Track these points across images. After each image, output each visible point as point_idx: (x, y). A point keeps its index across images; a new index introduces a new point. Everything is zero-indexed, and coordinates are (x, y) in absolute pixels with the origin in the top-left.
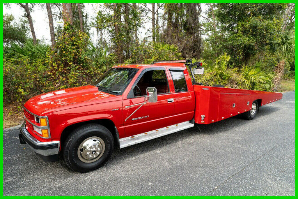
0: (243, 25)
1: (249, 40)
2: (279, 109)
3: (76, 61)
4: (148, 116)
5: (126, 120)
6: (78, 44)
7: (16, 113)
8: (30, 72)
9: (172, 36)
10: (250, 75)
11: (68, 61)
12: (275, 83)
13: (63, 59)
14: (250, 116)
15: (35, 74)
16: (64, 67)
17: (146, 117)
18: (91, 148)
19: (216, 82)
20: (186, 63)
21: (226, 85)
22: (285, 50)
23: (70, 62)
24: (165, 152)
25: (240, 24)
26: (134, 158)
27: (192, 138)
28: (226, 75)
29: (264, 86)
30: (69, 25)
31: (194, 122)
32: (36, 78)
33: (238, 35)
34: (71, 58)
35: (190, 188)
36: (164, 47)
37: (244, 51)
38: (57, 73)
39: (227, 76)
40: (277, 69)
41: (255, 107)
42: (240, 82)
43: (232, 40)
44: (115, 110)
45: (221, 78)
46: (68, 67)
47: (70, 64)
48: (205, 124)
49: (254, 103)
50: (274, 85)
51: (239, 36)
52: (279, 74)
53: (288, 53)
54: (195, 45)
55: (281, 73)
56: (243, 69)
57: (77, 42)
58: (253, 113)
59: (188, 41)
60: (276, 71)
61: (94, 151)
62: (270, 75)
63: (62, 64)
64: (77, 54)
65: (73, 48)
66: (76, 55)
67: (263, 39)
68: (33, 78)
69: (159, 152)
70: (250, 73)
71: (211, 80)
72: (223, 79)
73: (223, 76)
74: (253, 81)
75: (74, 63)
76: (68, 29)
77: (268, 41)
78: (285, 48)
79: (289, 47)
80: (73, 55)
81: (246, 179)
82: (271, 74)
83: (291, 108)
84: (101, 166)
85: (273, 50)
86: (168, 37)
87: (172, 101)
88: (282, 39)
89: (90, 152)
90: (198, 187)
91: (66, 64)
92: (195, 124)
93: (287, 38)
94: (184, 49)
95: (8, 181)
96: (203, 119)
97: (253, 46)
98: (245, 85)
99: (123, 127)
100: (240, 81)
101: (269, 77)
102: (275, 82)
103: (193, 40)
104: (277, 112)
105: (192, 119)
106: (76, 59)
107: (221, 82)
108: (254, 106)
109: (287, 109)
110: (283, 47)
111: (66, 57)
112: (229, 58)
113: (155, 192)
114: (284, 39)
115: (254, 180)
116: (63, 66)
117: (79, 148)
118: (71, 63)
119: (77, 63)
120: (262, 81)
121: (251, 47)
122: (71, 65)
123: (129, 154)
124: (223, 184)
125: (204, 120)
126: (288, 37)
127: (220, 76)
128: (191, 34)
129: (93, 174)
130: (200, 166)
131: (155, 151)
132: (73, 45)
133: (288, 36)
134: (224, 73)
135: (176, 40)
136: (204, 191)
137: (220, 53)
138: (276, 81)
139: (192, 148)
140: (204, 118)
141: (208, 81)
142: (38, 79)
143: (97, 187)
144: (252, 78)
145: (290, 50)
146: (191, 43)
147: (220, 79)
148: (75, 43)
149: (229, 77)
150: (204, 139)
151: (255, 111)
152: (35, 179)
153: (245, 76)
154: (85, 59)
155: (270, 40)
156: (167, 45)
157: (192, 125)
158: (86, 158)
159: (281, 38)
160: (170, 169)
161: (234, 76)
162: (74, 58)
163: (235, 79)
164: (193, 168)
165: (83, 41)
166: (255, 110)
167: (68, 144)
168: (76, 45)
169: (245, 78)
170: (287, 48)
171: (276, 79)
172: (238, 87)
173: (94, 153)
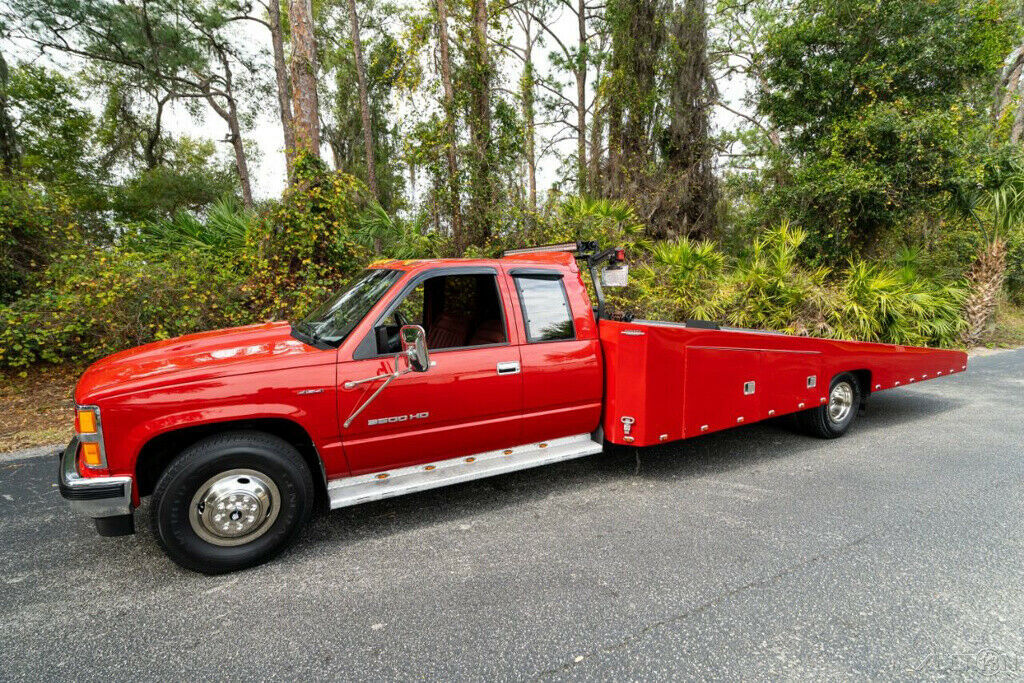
0: (847, 131)
2: (959, 406)
3: (321, 254)
4: (427, 414)
5: (346, 425)
6: (329, 206)
8: (194, 287)
9: (621, 175)
10: (875, 291)
11: (299, 256)
12: (972, 316)
13: (287, 249)
14: (827, 423)
15: (208, 293)
16: (292, 271)
17: (419, 415)
18: (226, 501)
19: (756, 312)
21: (789, 324)
22: (1001, 205)
23: (304, 258)
24: (485, 529)
25: (837, 129)
26: (378, 542)
27: (597, 489)
28: (789, 291)
29: (931, 327)
30: (310, 158)
31: (602, 438)
32: (209, 302)
33: (830, 161)
34: (307, 246)
35: (491, 652)
37: (854, 213)
38: (270, 286)
39: (792, 295)
40: (976, 271)
41: (848, 394)
42: (837, 315)
43: (810, 180)
44: (311, 391)
45: (771, 301)
46: (301, 272)
47: (304, 262)
48: (636, 444)
49: (844, 383)
50: (969, 324)
51: (833, 166)
52: (987, 286)
53: (1014, 217)
54: (698, 198)
55: (994, 283)
56: (850, 272)
57: (327, 202)
58: (842, 416)
59: (672, 189)
60: (974, 276)
61: (234, 512)
62: (953, 291)
63: (285, 264)
64: (327, 234)
65: (316, 218)
66: (322, 237)
67: (920, 174)
68: (203, 301)
69: (464, 527)
70: (878, 283)
71: (740, 305)
72: (781, 303)
73: (779, 294)
74: (884, 310)
75: (317, 261)
76: (305, 168)
77: (937, 179)
78: (1001, 199)
79: (1017, 196)
80: (315, 237)
81: (699, 640)
82: (954, 286)
83: (1008, 401)
84: (265, 562)
85: (962, 205)
86: (609, 179)
87: (514, 370)
88: (989, 169)
89: (224, 515)
90: (521, 651)
91: (295, 264)
92: (606, 444)
93: (1007, 167)
94: (660, 212)
95: (15, 581)
96: (627, 428)
97: (884, 197)
98: (858, 323)
99: (339, 444)
100: (838, 310)
101: (950, 298)
102: (974, 314)
103: (690, 184)
104: (946, 416)
105: (598, 428)
106: (322, 249)
107: (774, 312)
108: (843, 390)
109: (992, 404)
110: (997, 196)
111: (295, 244)
112: (800, 237)
113: (376, 654)
114: (998, 171)
115: (728, 644)
116: (286, 270)
117: (196, 499)
118: (308, 261)
119: (325, 260)
120: (921, 311)
121: (876, 200)
122: (308, 265)
124: (611, 648)
125: (631, 433)
126: (1013, 165)
127: (769, 293)
128: (685, 165)
129: (236, 580)
130: (566, 582)
132: (316, 210)
133: (1010, 159)
134: (781, 284)
135: (634, 186)
136: (532, 667)
137: (773, 221)
138: (975, 309)
139: (579, 520)
140: (632, 425)
141: (729, 310)
142: (215, 306)
144: (879, 299)
145: (1021, 207)
146: (683, 194)
147: (769, 304)
148: (321, 206)
149: (798, 296)
151: (849, 409)
152: (81, 582)
153: (856, 295)
154: (346, 248)
155: (945, 174)
156: (603, 204)
157: (596, 448)
158: (213, 531)
159: (986, 167)
160: (469, 583)
161: (817, 294)
162: (317, 246)
163: (819, 303)
164: (540, 588)
165: (344, 199)
166: (847, 404)
167: (158, 487)
168: (324, 209)
169: (857, 300)
170: (1009, 200)
171: (974, 304)
172: (830, 329)
173: (235, 517)
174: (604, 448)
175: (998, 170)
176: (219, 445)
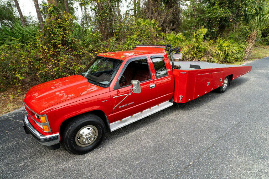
1: (225, 13)
2: (248, 80)
3: (65, 43)
4: (133, 102)
5: (114, 109)
6: (64, 26)
7: (17, 96)
8: (23, 57)
9: (152, 10)
10: (225, 47)
11: (57, 44)
12: (246, 52)
13: (52, 41)
14: (222, 90)
15: (29, 59)
16: (54, 49)
17: (132, 103)
18: (86, 135)
19: (193, 54)
20: (166, 49)
21: (202, 57)
22: (258, 21)
23: (59, 45)
24: (149, 131)
26: (123, 138)
27: (172, 115)
28: (203, 48)
29: (237, 56)
30: (54, 7)
31: (173, 101)
32: (29, 62)
33: (215, 7)
34: (59, 40)
35: (170, 165)
36: (145, 23)
37: (220, 23)
38: (48, 55)
39: (203, 49)
40: (249, 40)
41: (227, 81)
42: (215, 54)
43: (209, 13)
44: (104, 101)
45: (198, 51)
46: (58, 49)
47: (59, 46)
48: (183, 102)
49: (227, 78)
50: (245, 55)
51: (216, 9)
52: (251, 44)
53: (260, 24)
54: (175, 18)
55: (253, 43)
56: (218, 41)
57: (63, 24)
58: (225, 87)
59: (167, 15)
60: (248, 41)
61: (89, 138)
62: (243, 45)
63: (52, 47)
64: (65, 36)
65: (60, 30)
66: (63, 37)
67: (239, 11)
68: (27, 62)
69: (143, 130)
70: (225, 45)
71: (189, 52)
72: (200, 52)
73: (200, 48)
74: (226, 52)
75: (63, 45)
76: (53, 11)
77: (243, 13)
78: (258, 18)
79: (262, 18)
80: (61, 37)
81: (215, 154)
82: (243, 44)
83: (259, 78)
84: (96, 148)
85: (247, 21)
86: (149, 11)
87: (154, 87)
88: (256, 10)
89: (86, 139)
90: (176, 164)
91: (55, 46)
92: (174, 103)
93: (261, 9)
94: (164, 22)
95: (21, 165)
96: (181, 98)
97: (229, 18)
98: (220, 56)
99: (112, 114)
100: (215, 53)
101: (241, 47)
102: (247, 51)
103: (173, 13)
104: (246, 83)
105: (172, 99)
106: (64, 41)
107: (198, 54)
108: (226, 80)
109: (255, 79)
110: (257, 18)
111: (55, 40)
112: (205, 31)
113: (142, 170)
114: (258, 10)
115: (222, 154)
116: (52, 49)
117: (77, 136)
118: (60, 46)
119: (65, 45)
120: (235, 52)
121: (227, 19)
122: (60, 47)
123: (118, 134)
124: (197, 159)
125: (181, 100)
127: (197, 48)
128: (171, 7)
129: (90, 155)
130: (178, 143)
131: (141, 129)
132: (60, 27)
133: (262, 6)
134: (200, 46)
135: (156, 14)
136: (181, 167)
137: (197, 27)
138: (247, 50)
139: (172, 125)
141: (186, 54)
142: (32, 63)
143: (94, 167)
144: (225, 49)
145: (263, 21)
146: (171, 17)
147: (197, 52)
148: (61, 25)
149: (205, 49)
150: (182, 116)
151: (227, 85)
152: (43, 163)
153: (220, 48)
154: (72, 40)
155: (245, 11)
156: (148, 21)
157: (171, 104)
158: (83, 144)
159: (255, 9)
160: (154, 147)
161: (210, 48)
162: (62, 40)
163: (210, 51)
164: (173, 146)
165: (69, 23)
167: (66, 134)
168: (63, 27)
169: (220, 50)
170: (260, 18)
171: (247, 49)
172: (213, 58)
173: (89, 139)
174: (174, 104)
175: (258, 9)
176: (81, 120)
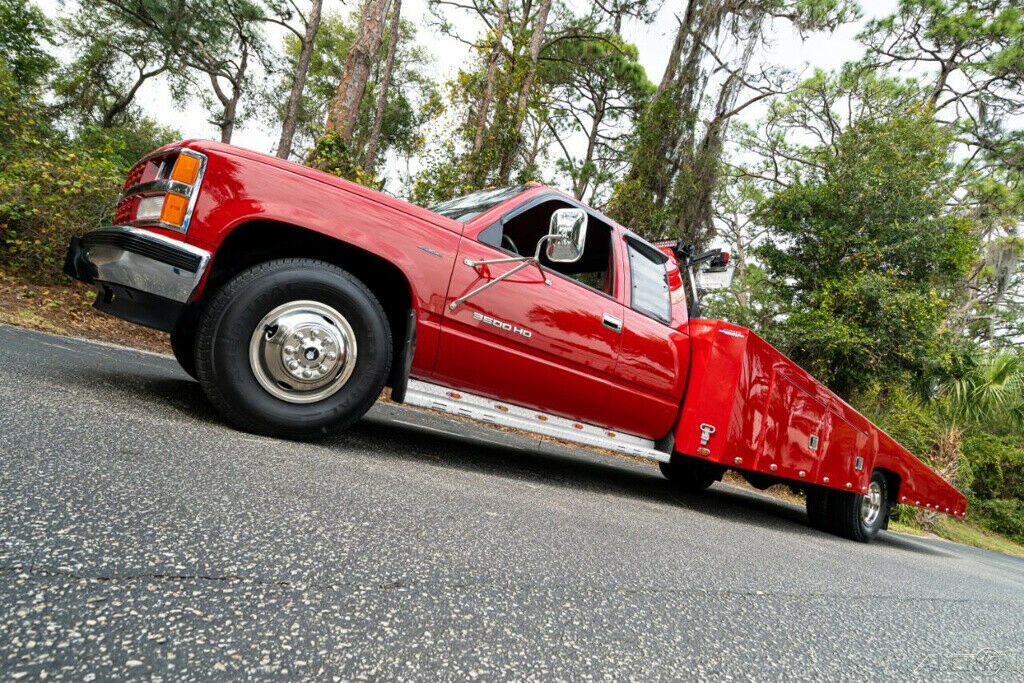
0: (837, 290)
1: (851, 336)
4: (530, 333)
5: (453, 305)
17: (523, 332)
22: (962, 397)
25: (828, 286)
30: (338, 140)
31: (671, 446)
33: (819, 312)
40: (934, 454)
41: (877, 496)
43: (799, 325)
48: (712, 459)
49: (876, 483)
51: (821, 317)
52: (943, 470)
53: (971, 409)
55: (950, 469)
58: (872, 518)
61: (311, 350)
67: (897, 345)
77: (908, 355)
78: (961, 388)
79: (976, 389)
87: (616, 326)
88: (954, 359)
92: (676, 455)
93: (968, 361)
96: (705, 436)
97: (865, 358)
99: (437, 326)
105: (669, 433)
108: (874, 492)
110: (958, 385)
114: (961, 362)
121: (857, 359)
125: (708, 444)
126: (974, 360)
133: (972, 354)
140: (711, 435)
145: (978, 402)
151: (877, 513)
155: (917, 353)
157: (663, 457)
159: (951, 356)
166: (876, 507)
170: (969, 391)
173: (310, 355)
175: (961, 360)
